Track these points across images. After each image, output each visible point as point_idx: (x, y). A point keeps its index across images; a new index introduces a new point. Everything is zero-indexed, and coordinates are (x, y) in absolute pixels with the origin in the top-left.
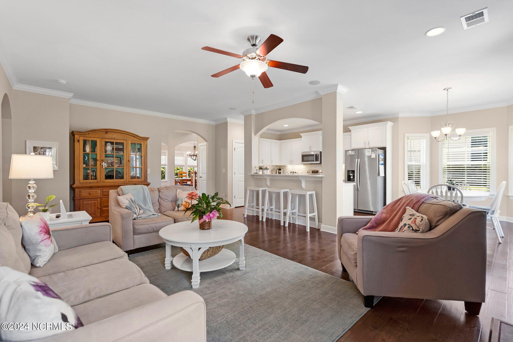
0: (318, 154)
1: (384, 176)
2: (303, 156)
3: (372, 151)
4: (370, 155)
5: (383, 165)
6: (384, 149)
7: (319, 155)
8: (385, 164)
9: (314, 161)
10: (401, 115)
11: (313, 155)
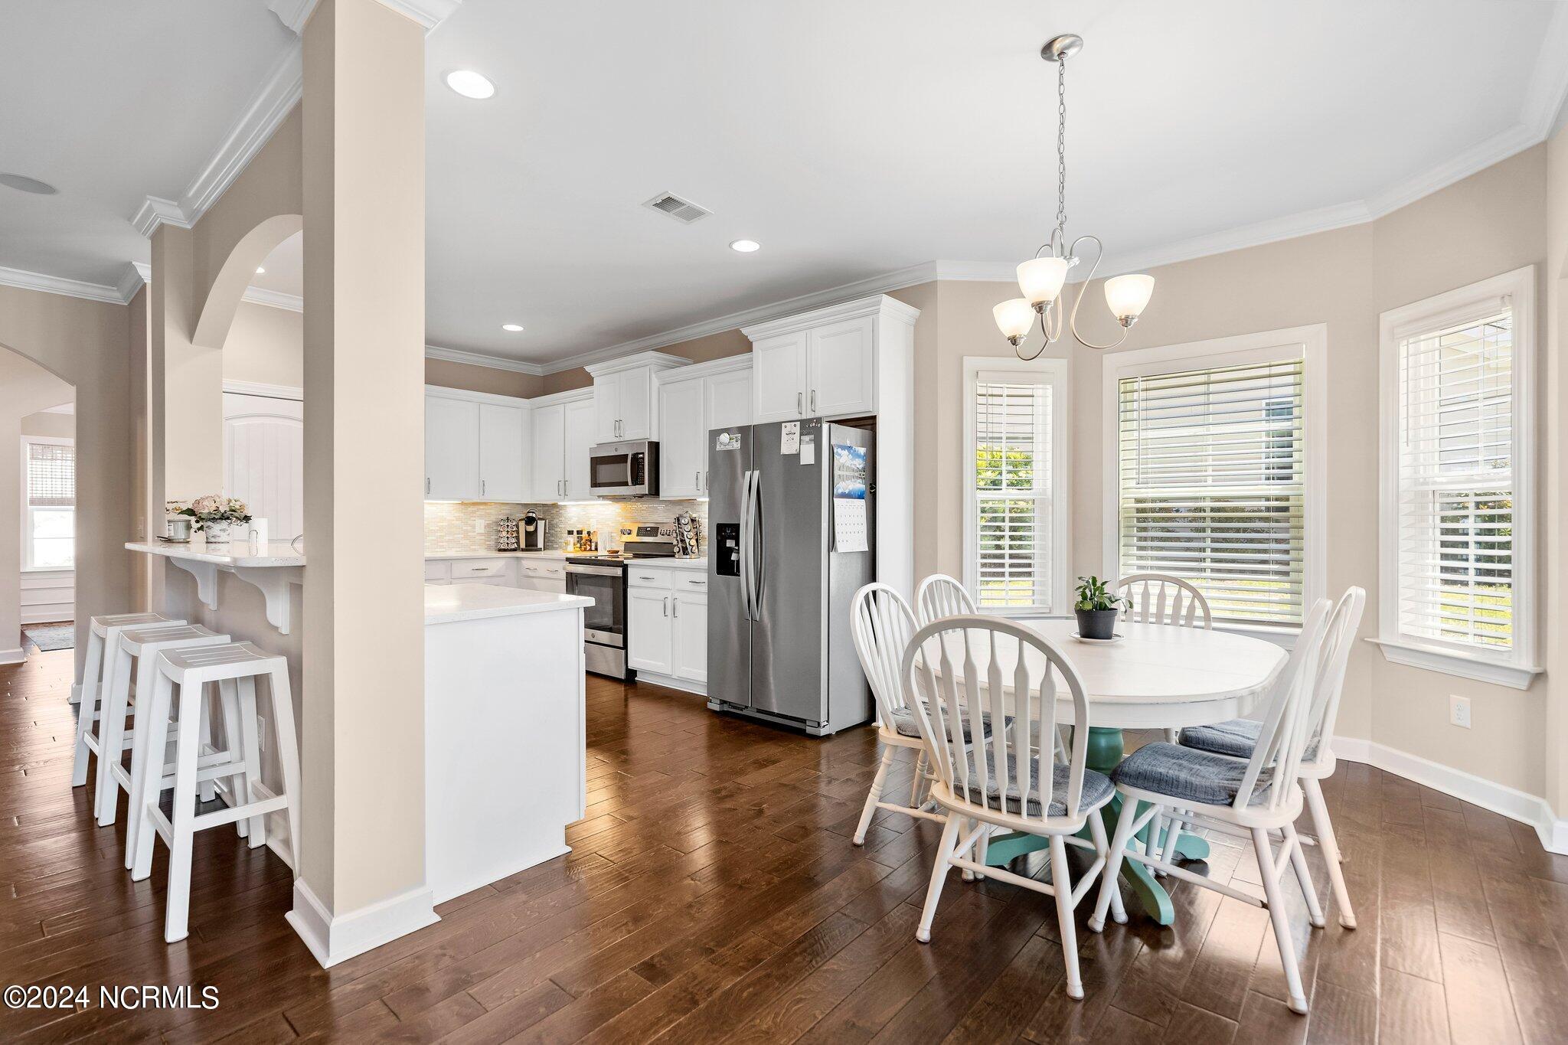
0: (643, 453)
1: (865, 548)
2: (596, 462)
3: (801, 434)
4: (795, 452)
5: (861, 497)
6: (867, 423)
7: (643, 458)
8: (871, 495)
9: (625, 484)
10: (945, 272)
11: (623, 458)
